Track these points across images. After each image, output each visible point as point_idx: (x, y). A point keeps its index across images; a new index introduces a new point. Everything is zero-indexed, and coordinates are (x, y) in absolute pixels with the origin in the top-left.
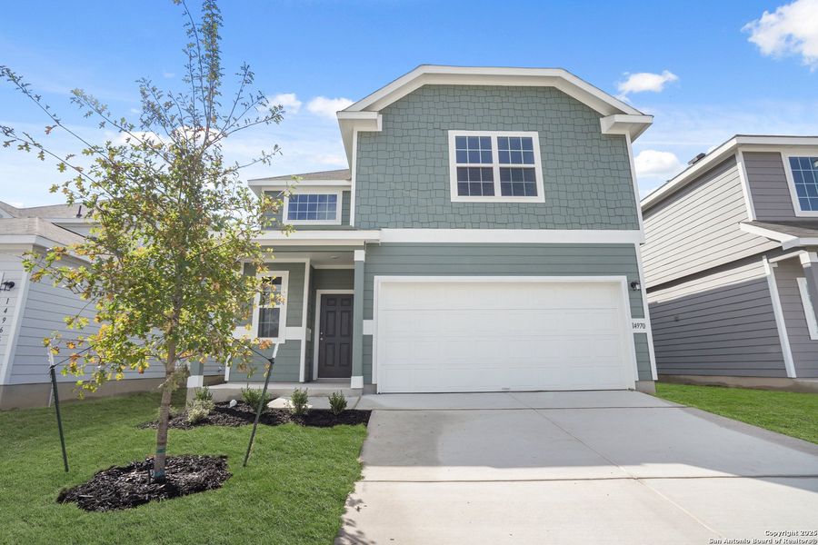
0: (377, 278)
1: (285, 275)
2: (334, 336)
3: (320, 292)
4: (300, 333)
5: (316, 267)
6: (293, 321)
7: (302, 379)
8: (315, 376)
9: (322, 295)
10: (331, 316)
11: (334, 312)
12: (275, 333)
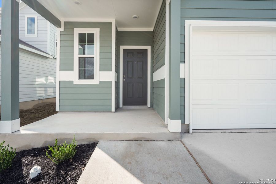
0: (188, 22)
1: (96, 31)
2: (133, 77)
3: (122, 48)
4: (110, 76)
5: (119, 29)
6: (105, 67)
7: (113, 109)
8: (121, 105)
9: (124, 50)
10: (130, 64)
11: (133, 61)
12: (92, 77)
